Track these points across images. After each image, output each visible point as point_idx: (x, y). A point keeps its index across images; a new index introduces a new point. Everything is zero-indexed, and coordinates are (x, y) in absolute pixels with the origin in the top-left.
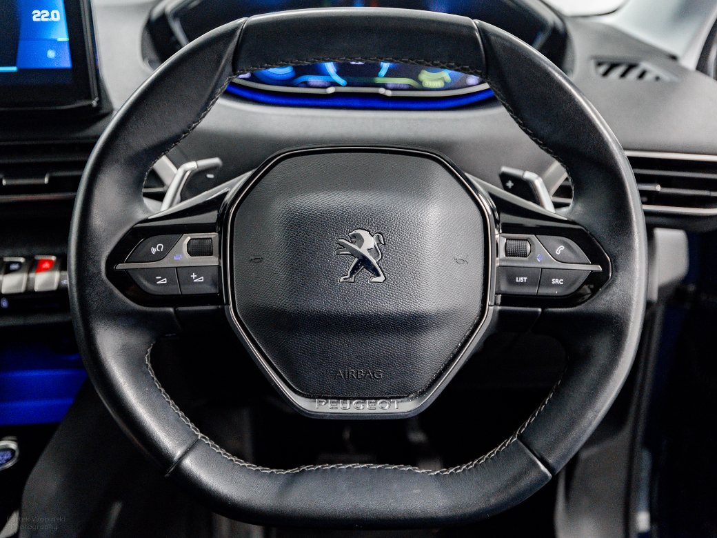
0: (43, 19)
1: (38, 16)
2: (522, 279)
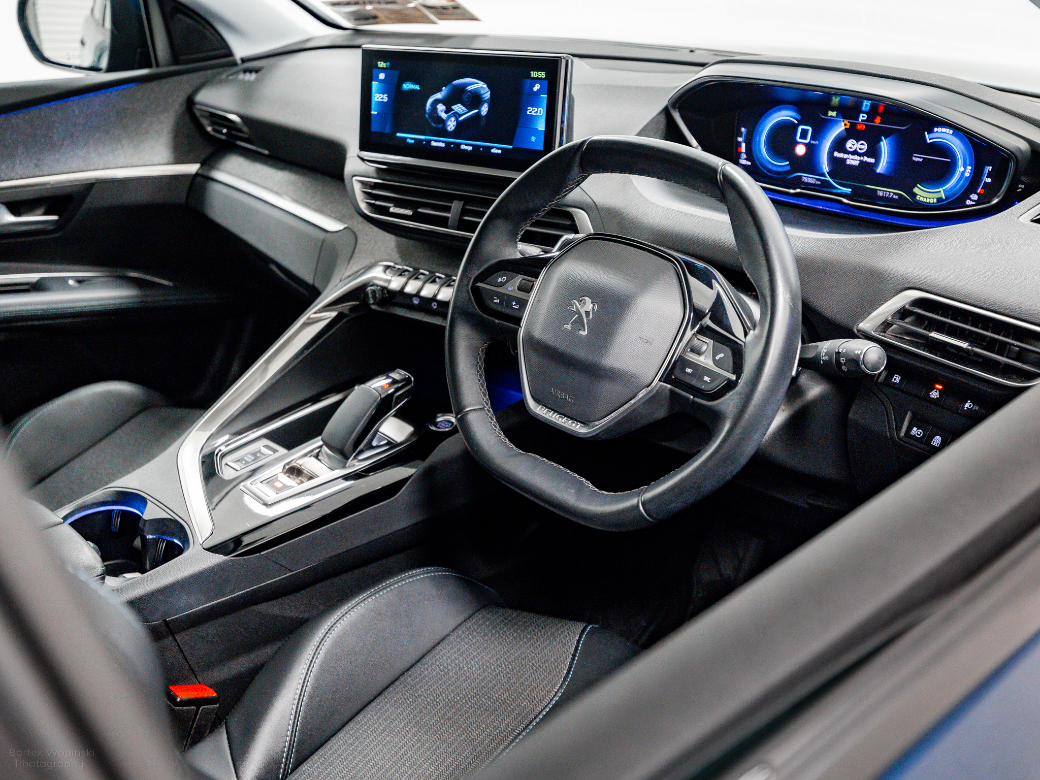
0: (533, 113)
1: (531, 111)
2: (689, 370)
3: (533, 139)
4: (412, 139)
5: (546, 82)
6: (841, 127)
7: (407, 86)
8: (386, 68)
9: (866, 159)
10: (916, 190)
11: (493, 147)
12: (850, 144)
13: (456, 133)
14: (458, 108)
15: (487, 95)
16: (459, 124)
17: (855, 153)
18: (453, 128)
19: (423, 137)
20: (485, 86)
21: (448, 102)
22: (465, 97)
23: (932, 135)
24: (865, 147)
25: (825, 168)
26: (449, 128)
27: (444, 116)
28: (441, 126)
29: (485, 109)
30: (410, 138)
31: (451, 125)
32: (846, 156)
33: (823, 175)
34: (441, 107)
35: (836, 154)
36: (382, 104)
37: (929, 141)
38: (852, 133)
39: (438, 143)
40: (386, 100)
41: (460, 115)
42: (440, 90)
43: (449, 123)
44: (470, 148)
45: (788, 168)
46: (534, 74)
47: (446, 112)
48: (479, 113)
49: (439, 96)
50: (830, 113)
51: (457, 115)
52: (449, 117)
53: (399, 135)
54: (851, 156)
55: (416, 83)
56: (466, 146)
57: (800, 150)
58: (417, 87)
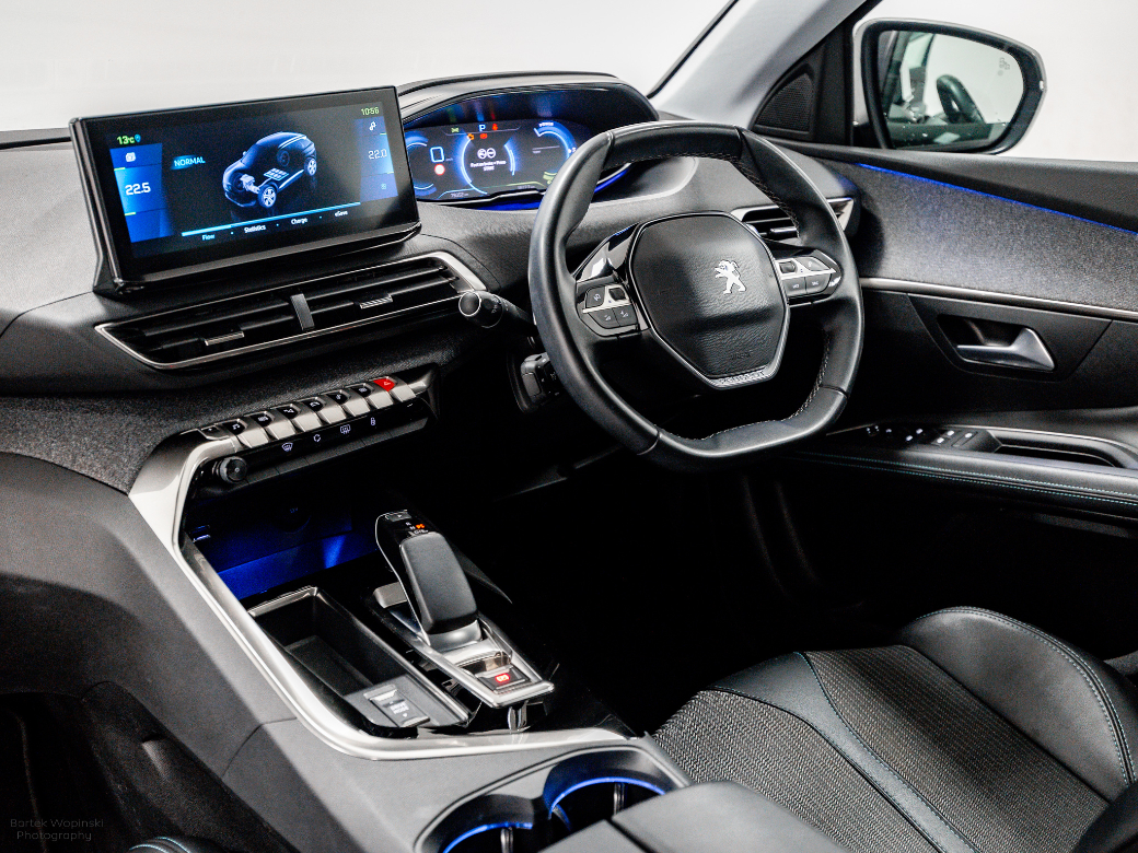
0: (376, 157)
1: (373, 155)
2: (796, 286)
3: (384, 186)
4: (209, 234)
5: (382, 118)
6: (467, 141)
7: (181, 163)
8: (136, 144)
9: (498, 162)
10: (545, 177)
11: (336, 211)
12: (481, 153)
13: (279, 207)
14: (274, 174)
15: (312, 149)
16: (280, 195)
17: (487, 160)
18: (272, 202)
19: (229, 226)
20: (305, 138)
21: (257, 170)
22: (280, 159)
23: (541, 130)
24: (494, 153)
25: (468, 180)
26: (266, 204)
27: (254, 189)
28: (253, 203)
29: (312, 167)
30: (207, 233)
31: (269, 198)
32: (481, 165)
33: (468, 187)
34: (246, 179)
35: (472, 165)
36: (141, 198)
37: (539, 135)
38: (478, 143)
39: (254, 227)
40: (148, 190)
41: (279, 183)
42: (241, 156)
43: (265, 196)
44: (304, 220)
45: (434, 190)
46: (366, 111)
47: (256, 184)
48: (306, 173)
49: (239, 165)
50: (454, 130)
51: (274, 184)
52: (263, 189)
53: (184, 234)
54: (485, 164)
55: (198, 156)
56: (299, 219)
57: (440, 170)
58: (200, 160)
